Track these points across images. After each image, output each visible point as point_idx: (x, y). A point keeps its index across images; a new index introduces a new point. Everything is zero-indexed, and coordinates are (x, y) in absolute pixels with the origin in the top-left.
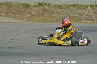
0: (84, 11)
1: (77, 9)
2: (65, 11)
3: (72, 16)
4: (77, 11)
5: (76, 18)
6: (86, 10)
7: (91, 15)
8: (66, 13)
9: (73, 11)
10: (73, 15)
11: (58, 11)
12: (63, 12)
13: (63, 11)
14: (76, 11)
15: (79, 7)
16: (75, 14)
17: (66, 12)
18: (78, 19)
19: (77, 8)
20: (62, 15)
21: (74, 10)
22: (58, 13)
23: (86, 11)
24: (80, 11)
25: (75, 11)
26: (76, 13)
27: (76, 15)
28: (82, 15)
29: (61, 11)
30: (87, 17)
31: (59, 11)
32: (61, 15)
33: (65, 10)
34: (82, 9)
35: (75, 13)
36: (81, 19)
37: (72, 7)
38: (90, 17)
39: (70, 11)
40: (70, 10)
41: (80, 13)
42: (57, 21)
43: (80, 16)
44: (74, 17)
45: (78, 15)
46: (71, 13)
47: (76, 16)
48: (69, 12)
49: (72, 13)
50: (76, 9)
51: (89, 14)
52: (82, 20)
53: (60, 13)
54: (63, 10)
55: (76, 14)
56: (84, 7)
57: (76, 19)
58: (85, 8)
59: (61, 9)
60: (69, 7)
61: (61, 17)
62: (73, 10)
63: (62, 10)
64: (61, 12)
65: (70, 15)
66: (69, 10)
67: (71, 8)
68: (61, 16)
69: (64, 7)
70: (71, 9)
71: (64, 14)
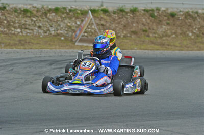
0: (78, 23)
1: (63, 19)
2: (38, 23)
3: (53, 33)
4: (64, 23)
5: (63, 38)
6: (82, 21)
7: (93, 31)
8: (40, 27)
9: (54, 22)
10: (54, 31)
11: (23, 22)
12: (33, 25)
13: (33, 23)
14: (62, 21)
15: (68, 14)
16: (59, 28)
17: (41, 25)
18: (66, 39)
19: (63, 16)
20: (32, 30)
21: (57, 21)
22: (23, 27)
23: (84, 23)
24: (69, 23)
25: (59, 22)
26: (62, 26)
27: (61, 30)
28: (74, 31)
29: (28, 21)
30: (86, 34)
31: (26, 21)
32: (28, 31)
33: (37, 20)
34: (74, 19)
35: (59, 25)
36: (74, 40)
37: (53, 14)
38: (91, 35)
39: (49, 21)
40: (49, 19)
41: (70, 27)
42: (23, 45)
43: (71, 33)
44: (58, 35)
45: (67, 31)
46: (51, 27)
47: (62, 34)
48: (47, 24)
49: (53, 26)
50: (61, 17)
51: (89, 29)
52: (75, 42)
53: (27, 27)
54: (34, 19)
55: (62, 28)
56: (79, 14)
57: (62, 40)
58: (80, 16)
59: (30, 17)
60: (46, 14)
61: (28, 34)
62: (55, 20)
63: (32, 20)
64: (29, 25)
65: (49, 30)
66: (46, 19)
67: (51, 15)
68: (30, 33)
69: (35, 12)
70: (51, 18)
71: (37, 28)
